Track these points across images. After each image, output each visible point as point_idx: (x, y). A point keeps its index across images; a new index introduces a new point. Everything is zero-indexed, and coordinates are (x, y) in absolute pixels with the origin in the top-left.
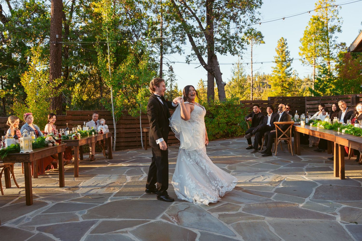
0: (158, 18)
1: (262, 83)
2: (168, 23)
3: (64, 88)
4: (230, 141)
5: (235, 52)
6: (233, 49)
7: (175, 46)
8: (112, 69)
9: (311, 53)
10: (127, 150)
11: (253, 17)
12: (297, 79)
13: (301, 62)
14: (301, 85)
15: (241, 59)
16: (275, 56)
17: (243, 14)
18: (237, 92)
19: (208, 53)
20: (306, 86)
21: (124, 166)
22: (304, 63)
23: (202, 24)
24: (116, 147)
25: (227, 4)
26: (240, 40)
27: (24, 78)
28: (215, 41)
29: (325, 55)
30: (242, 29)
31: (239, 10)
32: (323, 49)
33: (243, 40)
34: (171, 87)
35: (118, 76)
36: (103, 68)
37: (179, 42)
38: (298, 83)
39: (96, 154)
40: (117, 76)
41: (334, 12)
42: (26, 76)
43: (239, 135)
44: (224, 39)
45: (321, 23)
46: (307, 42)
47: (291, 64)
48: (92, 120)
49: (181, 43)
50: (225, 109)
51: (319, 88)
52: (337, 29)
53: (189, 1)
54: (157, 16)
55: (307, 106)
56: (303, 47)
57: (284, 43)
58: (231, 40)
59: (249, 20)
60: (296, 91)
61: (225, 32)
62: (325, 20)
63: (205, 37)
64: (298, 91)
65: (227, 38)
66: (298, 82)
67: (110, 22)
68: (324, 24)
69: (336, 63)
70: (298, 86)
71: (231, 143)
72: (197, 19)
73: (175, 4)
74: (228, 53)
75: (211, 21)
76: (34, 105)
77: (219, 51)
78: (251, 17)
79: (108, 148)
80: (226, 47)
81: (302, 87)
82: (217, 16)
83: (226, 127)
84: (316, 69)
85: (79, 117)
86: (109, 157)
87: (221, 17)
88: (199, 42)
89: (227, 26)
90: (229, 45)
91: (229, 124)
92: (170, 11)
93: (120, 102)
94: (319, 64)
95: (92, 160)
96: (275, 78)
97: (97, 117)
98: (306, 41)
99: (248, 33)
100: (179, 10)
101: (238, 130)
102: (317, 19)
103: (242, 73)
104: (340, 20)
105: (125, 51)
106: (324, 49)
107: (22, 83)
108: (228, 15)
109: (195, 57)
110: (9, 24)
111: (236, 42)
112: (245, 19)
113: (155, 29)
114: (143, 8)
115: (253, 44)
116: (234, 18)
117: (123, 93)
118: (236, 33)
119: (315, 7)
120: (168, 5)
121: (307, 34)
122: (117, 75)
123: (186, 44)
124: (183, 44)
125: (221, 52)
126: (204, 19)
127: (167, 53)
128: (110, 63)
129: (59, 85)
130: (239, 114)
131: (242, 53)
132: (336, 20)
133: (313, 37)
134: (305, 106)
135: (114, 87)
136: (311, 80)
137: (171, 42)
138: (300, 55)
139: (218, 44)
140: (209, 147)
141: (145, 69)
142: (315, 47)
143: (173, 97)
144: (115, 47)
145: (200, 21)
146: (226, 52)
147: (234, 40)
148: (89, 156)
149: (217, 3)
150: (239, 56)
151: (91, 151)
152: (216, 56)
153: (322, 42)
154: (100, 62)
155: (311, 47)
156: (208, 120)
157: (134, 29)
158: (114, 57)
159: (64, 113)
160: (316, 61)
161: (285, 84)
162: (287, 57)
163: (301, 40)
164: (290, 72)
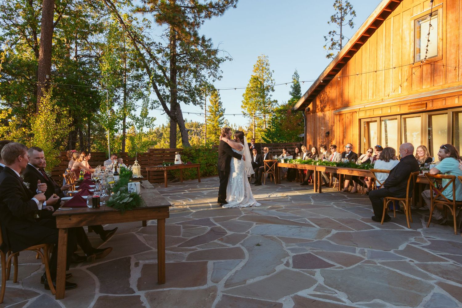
5: (196, 103)
19: (171, 101)
22: (245, 115)
41: (269, 74)
74: (191, 103)
77: (182, 101)
98: (248, 97)
104: (273, 81)
109: (159, 104)
119: (254, 68)
121: (249, 91)
125: (184, 101)
132: (270, 81)
139: (181, 94)
146: (189, 102)
152: (179, 104)
161: (218, 133)
162: (219, 107)
163: (243, 96)
164: (222, 121)
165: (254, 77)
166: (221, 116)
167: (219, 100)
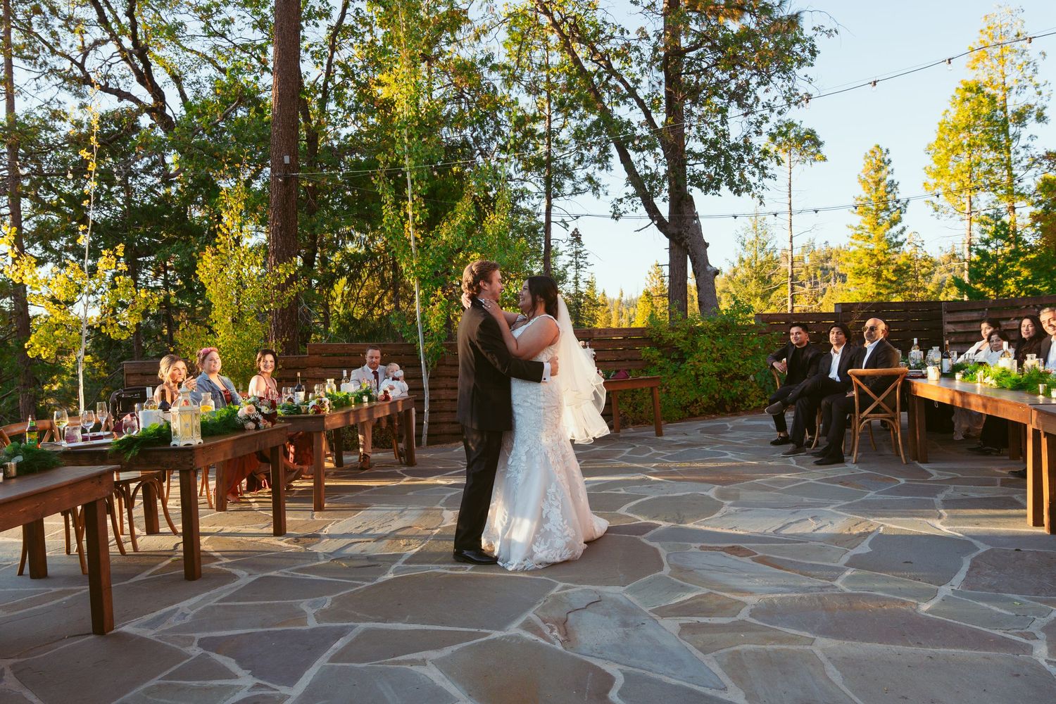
0: (539, 105)
1: (822, 269)
2: (566, 117)
3: (299, 285)
4: (727, 421)
5: (742, 187)
6: (737, 177)
7: (583, 176)
8: (419, 236)
9: (958, 184)
10: (454, 444)
11: (792, 92)
12: (920, 256)
13: (931, 208)
14: (932, 273)
15: (761, 203)
16: (857, 196)
17: (765, 85)
18: (754, 293)
19: (670, 191)
20: (947, 275)
21: (441, 485)
22: (940, 211)
23: (653, 115)
24: (428, 435)
25: (719, 59)
26: (757, 155)
27: (204, 263)
28: (689, 159)
29: (1001, 188)
30: (761, 123)
31: (752, 75)
32: (995, 169)
33: (765, 152)
34: (577, 283)
35: (434, 254)
36: (395, 234)
37: (592, 165)
38: (924, 267)
39: (373, 453)
40: (431, 254)
41: (1024, 66)
42: (209, 258)
43: (755, 407)
44: (712, 152)
45: (986, 100)
46: (946, 154)
47: (902, 215)
48: (366, 367)
49: (599, 168)
50: (715, 338)
51: (985, 276)
52: (1035, 113)
53: (618, 57)
54: (537, 101)
55: (949, 328)
56: (935, 166)
57: (883, 161)
58: (733, 153)
59: (780, 99)
60: (918, 289)
61: (716, 134)
62: (997, 91)
63: (663, 149)
64: (924, 289)
65: (720, 149)
66: (924, 264)
67: (413, 117)
68: (996, 102)
69: (1033, 209)
70: (924, 276)
71: (730, 426)
72: (641, 103)
73: (582, 69)
74: (724, 188)
75: (677, 106)
76: (229, 330)
77: (699, 185)
78: (785, 92)
79: (405, 437)
80: (719, 174)
81: (936, 278)
82: (694, 93)
83: (716, 385)
84: (976, 226)
85: (336, 358)
86: (408, 461)
87: (705, 94)
88: (646, 164)
89: (719, 117)
90: (727, 169)
91: (727, 376)
92: (569, 87)
93: (438, 319)
94: (983, 213)
95: (365, 468)
96: (858, 255)
97: (376, 358)
98: (943, 151)
99: (781, 134)
100: (592, 82)
101: (749, 393)
102: (975, 88)
103: (764, 244)
105: (454, 193)
106: (996, 171)
107: (200, 275)
108: (723, 89)
109: (635, 203)
110: (175, 134)
111: (746, 160)
112: (771, 96)
113: (531, 133)
114: (500, 81)
115: (792, 164)
116: (739, 96)
117: (445, 296)
118: (745, 136)
120: (565, 71)
121: (947, 132)
122: (431, 250)
123: (611, 170)
124: (604, 170)
125: (704, 187)
126: (660, 102)
127: (562, 196)
128: (414, 221)
129: (287, 280)
130: (752, 350)
131: (763, 188)
132: (1030, 91)
133: (964, 138)
134: (942, 328)
135: (422, 282)
136: (961, 257)
137: (574, 168)
138: (927, 189)
139: (696, 167)
140: (670, 439)
141: (500, 234)
142: (970, 166)
143: (581, 310)
144: (427, 181)
145: (649, 109)
146: (718, 188)
147: (740, 155)
148: (357, 457)
149: (692, 58)
150: (753, 196)
151: (361, 443)
152: (691, 197)
153: (992, 153)
154: (388, 220)
155: (958, 166)
156: (667, 367)
157: (477, 137)
158: (425, 208)
159: (302, 349)
160: (975, 205)
161: (885, 272)
162: (890, 196)
163: (928, 150)
164: (900, 239)
165: (966, 84)
166: (893, 223)
167: (889, 178)
